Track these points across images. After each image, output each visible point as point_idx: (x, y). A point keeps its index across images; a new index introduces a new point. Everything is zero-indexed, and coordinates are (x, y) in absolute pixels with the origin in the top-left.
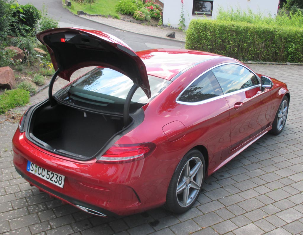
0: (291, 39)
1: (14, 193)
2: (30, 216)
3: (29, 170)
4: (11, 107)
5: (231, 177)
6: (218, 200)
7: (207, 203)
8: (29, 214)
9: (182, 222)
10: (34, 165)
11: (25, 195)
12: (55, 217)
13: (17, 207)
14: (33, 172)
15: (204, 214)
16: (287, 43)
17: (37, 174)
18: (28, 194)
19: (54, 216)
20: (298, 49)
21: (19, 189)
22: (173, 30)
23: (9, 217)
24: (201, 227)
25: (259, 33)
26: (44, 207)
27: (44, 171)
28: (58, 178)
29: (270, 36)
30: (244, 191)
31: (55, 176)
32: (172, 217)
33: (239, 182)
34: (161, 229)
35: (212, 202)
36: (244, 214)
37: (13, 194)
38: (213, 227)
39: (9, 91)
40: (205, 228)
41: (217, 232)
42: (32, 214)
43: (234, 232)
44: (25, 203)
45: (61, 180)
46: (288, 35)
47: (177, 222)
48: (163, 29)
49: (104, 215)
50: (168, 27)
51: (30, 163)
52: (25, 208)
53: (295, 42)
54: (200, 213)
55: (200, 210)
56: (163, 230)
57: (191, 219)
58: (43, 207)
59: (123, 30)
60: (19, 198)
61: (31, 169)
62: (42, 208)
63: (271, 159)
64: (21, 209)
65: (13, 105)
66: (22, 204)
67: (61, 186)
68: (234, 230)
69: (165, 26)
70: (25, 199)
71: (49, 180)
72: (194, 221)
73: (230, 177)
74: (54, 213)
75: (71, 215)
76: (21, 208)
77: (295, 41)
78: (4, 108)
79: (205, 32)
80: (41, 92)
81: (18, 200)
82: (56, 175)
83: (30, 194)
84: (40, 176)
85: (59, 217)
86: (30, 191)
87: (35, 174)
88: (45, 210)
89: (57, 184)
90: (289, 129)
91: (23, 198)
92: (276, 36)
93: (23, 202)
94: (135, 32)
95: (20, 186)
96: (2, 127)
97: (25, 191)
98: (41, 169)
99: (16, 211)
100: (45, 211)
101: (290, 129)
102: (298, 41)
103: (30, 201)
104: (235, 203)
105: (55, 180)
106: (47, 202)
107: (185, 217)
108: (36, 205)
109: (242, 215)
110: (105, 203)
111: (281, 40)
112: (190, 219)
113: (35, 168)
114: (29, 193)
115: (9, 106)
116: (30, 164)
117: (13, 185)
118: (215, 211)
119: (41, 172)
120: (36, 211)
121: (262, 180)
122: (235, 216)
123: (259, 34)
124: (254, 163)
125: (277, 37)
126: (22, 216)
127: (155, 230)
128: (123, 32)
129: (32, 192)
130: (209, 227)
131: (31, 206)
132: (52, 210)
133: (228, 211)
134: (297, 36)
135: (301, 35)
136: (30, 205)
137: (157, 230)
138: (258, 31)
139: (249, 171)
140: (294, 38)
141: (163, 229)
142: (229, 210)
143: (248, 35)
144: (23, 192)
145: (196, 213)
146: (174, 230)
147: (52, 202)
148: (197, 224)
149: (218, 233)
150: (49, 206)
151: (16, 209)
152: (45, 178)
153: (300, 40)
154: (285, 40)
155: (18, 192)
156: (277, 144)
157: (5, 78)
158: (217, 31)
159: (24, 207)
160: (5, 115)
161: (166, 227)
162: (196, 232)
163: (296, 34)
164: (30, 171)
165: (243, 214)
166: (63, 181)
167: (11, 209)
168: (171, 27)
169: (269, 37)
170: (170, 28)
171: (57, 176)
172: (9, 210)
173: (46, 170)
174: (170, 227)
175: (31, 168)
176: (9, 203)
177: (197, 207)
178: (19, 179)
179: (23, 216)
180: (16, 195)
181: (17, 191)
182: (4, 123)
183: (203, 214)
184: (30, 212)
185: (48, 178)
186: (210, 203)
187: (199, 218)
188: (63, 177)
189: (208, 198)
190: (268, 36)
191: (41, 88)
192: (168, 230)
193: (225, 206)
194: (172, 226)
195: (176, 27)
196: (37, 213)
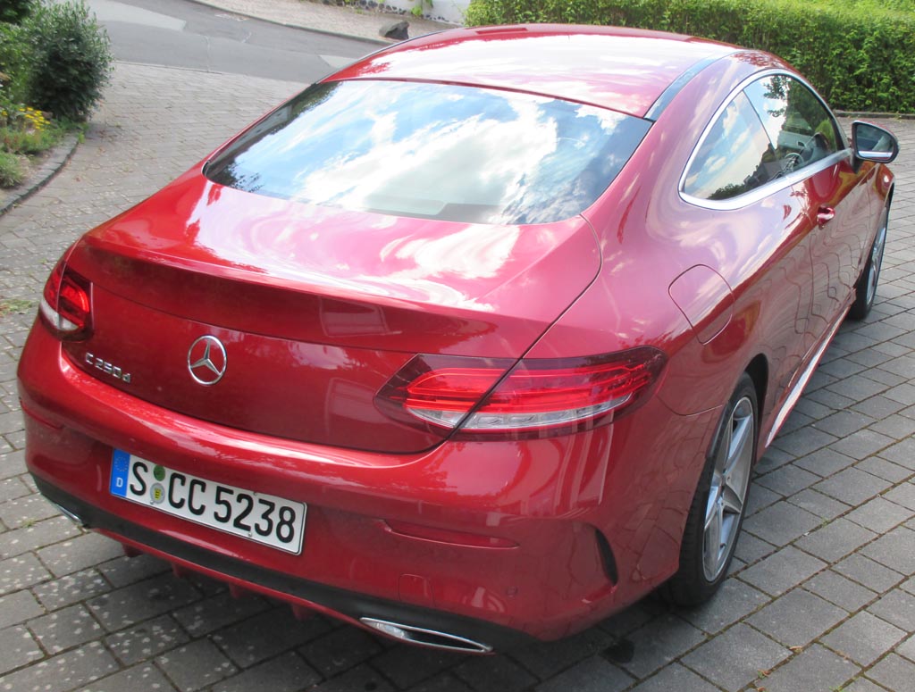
0: (789, 35)
1: (30, 588)
2: (128, 674)
3: (123, 490)
5: (794, 460)
6: (791, 544)
7: (764, 558)
8: (121, 665)
9: (713, 637)
10: (146, 470)
11: (75, 592)
12: (233, 670)
13: (60, 645)
14: (145, 500)
15: (774, 599)
16: (778, 48)
17: (165, 507)
18: (90, 586)
19: (226, 665)
20: (810, 66)
21: (41, 568)
22: (394, 18)
23: (36, 688)
24: (788, 647)
25: (695, 16)
26: (174, 630)
27: (203, 490)
28: (275, 517)
29: (727, 27)
30: (859, 506)
31: (259, 509)
32: (670, 619)
33: (827, 478)
34: (654, 670)
35: (776, 552)
36: (901, 586)
37: (27, 593)
38: (827, 641)
40: (804, 649)
41: (847, 659)
42: (133, 665)
43: (900, 650)
44: (87, 625)
45: (290, 523)
46: (780, 24)
47: (697, 637)
48: (364, 14)
49: (485, 648)
50: (377, 8)
51: (128, 463)
52: (94, 644)
53: (801, 44)
54: (757, 596)
55: (753, 586)
56: (661, 673)
57: (740, 620)
58: (168, 634)
59: (237, 14)
60: (55, 607)
61: (132, 487)
62: (167, 638)
63: (883, 395)
64: (80, 652)
66: (78, 631)
67: (294, 547)
68: (897, 645)
69: (367, 5)
70: (80, 607)
71: (229, 527)
72: (752, 627)
73: (791, 463)
74: (221, 651)
75: (293, 654)
76: (76, 647)
77: (802, 41)
79: (531, 13)
80: (14, 211)
81: (55, 616)
82: (262, 501)
83: (97, 585)
84: (184, 513)
85: (248, 668)
86: (91, 573)
87: (156, 506)
88: (180, 645)
89: (272, 540)
90: (885, 300)
91: (71, 605)
92: (745, 28)
93: (77, 622)
94: (278, 21)
95: (42, 556)
97: (70, 574)
98: (183, 483)
99: (61, 661)
100: (184, 650)
101: (888, 301)
102: (809, 43)
103: (106, 615)
104: (853, 550)
105: (257, 526)
106: (177, 609)
107: (716, 617)
108: (139, 627)
109: (896, 590)
110: (480, 592)
111: (761, 39)
112: (736, 623)
113: (155, 481)
114: (91, 580)
116: (128, 468)
117: (15, 557)
118: (803, 582)
119: (187, 499)
120: (146, 651)
121: (893, 465)
122: (877, 595)
123: (696, 19)
124: (839, 411)
125: (748, 30)
126: (94, 678)
127: (634, 677)
128: (239, 20)
129: (102, 575)
130: (813, 642)
131: (120, 635)
132: (210, 639)
133: (844, 579)
134: (807, 27)
135: (816, 24)
136: (110, 630)
137: (641, 677)
138: (693, 10)
139: (841, 439)
140: (797, 32)
141: (660, 669)
142: (846, 577)
143: (663, 22)
144: (66, 582)
145: (746, 596)
146: (700, 668)
147: (198, 609)
148: (769, 636)
149: (853, 662)
150: (191, 628)
151: (57, 654)
152: (207, 519)
153: (815, 39)
154: (770, 38)
155: (44, 582)
156: (875, 348)
158: (569, 9)
159: (89, 642)
161: (669, 659)
162: (778, 666)
163: (803, 22)
164: (130, 496)
165: (897, 586)
166: (298, 526)
167: (35, 653)
168: (388, 7)
169: (726, 29)
170: (385, 9)
171: (266, 508)
172: (30, 660)
173: (212, 487)
174: (682, 660)
175: (132, 480)
176: (19, 629)
177: (739, 575)
178: (31, 530)
179: (99, 679)
180: (40, 595)
181: (40, 579)
183: (770, 599)
184: (123, 660)
185: (225, 520)
186: (773, 556)
187: (761, 613)
188: (300, 510)
189: (760, 542)
190: (723, 27)
191: (13, 196)
192: (677, 670)
193: (826, 565)
194: (687, 653)
195: (403, 9)
196: (152, 660)
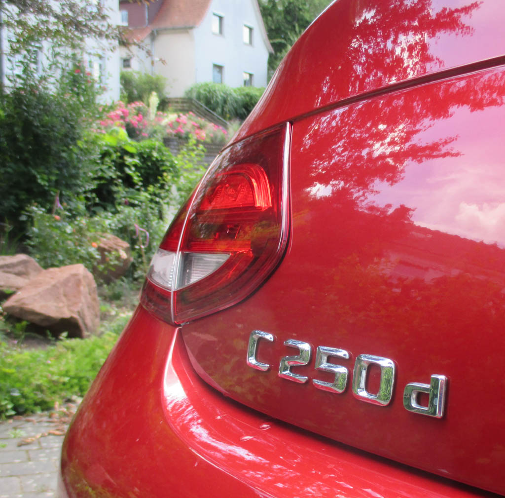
4: (76, 389)
39: (74, 342)
65: (84, 382)
78: (49, 388)
96: (29, 459)
115: (72, 387)
157: (64, 299)
160: (50, 417)
182: (39, 443)
